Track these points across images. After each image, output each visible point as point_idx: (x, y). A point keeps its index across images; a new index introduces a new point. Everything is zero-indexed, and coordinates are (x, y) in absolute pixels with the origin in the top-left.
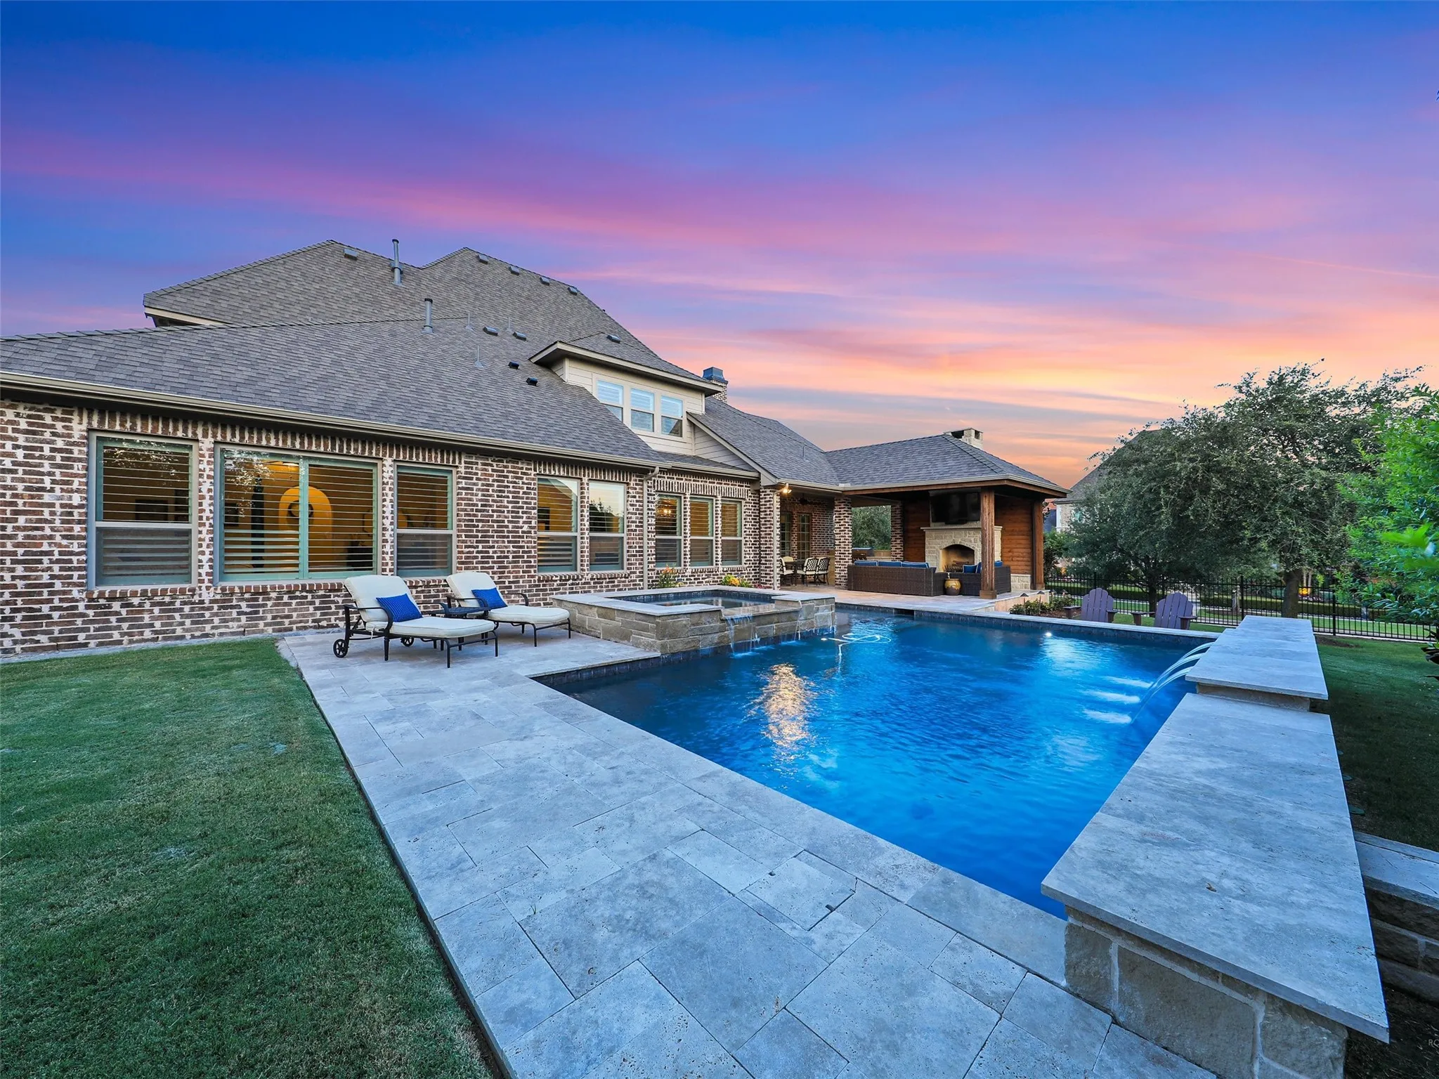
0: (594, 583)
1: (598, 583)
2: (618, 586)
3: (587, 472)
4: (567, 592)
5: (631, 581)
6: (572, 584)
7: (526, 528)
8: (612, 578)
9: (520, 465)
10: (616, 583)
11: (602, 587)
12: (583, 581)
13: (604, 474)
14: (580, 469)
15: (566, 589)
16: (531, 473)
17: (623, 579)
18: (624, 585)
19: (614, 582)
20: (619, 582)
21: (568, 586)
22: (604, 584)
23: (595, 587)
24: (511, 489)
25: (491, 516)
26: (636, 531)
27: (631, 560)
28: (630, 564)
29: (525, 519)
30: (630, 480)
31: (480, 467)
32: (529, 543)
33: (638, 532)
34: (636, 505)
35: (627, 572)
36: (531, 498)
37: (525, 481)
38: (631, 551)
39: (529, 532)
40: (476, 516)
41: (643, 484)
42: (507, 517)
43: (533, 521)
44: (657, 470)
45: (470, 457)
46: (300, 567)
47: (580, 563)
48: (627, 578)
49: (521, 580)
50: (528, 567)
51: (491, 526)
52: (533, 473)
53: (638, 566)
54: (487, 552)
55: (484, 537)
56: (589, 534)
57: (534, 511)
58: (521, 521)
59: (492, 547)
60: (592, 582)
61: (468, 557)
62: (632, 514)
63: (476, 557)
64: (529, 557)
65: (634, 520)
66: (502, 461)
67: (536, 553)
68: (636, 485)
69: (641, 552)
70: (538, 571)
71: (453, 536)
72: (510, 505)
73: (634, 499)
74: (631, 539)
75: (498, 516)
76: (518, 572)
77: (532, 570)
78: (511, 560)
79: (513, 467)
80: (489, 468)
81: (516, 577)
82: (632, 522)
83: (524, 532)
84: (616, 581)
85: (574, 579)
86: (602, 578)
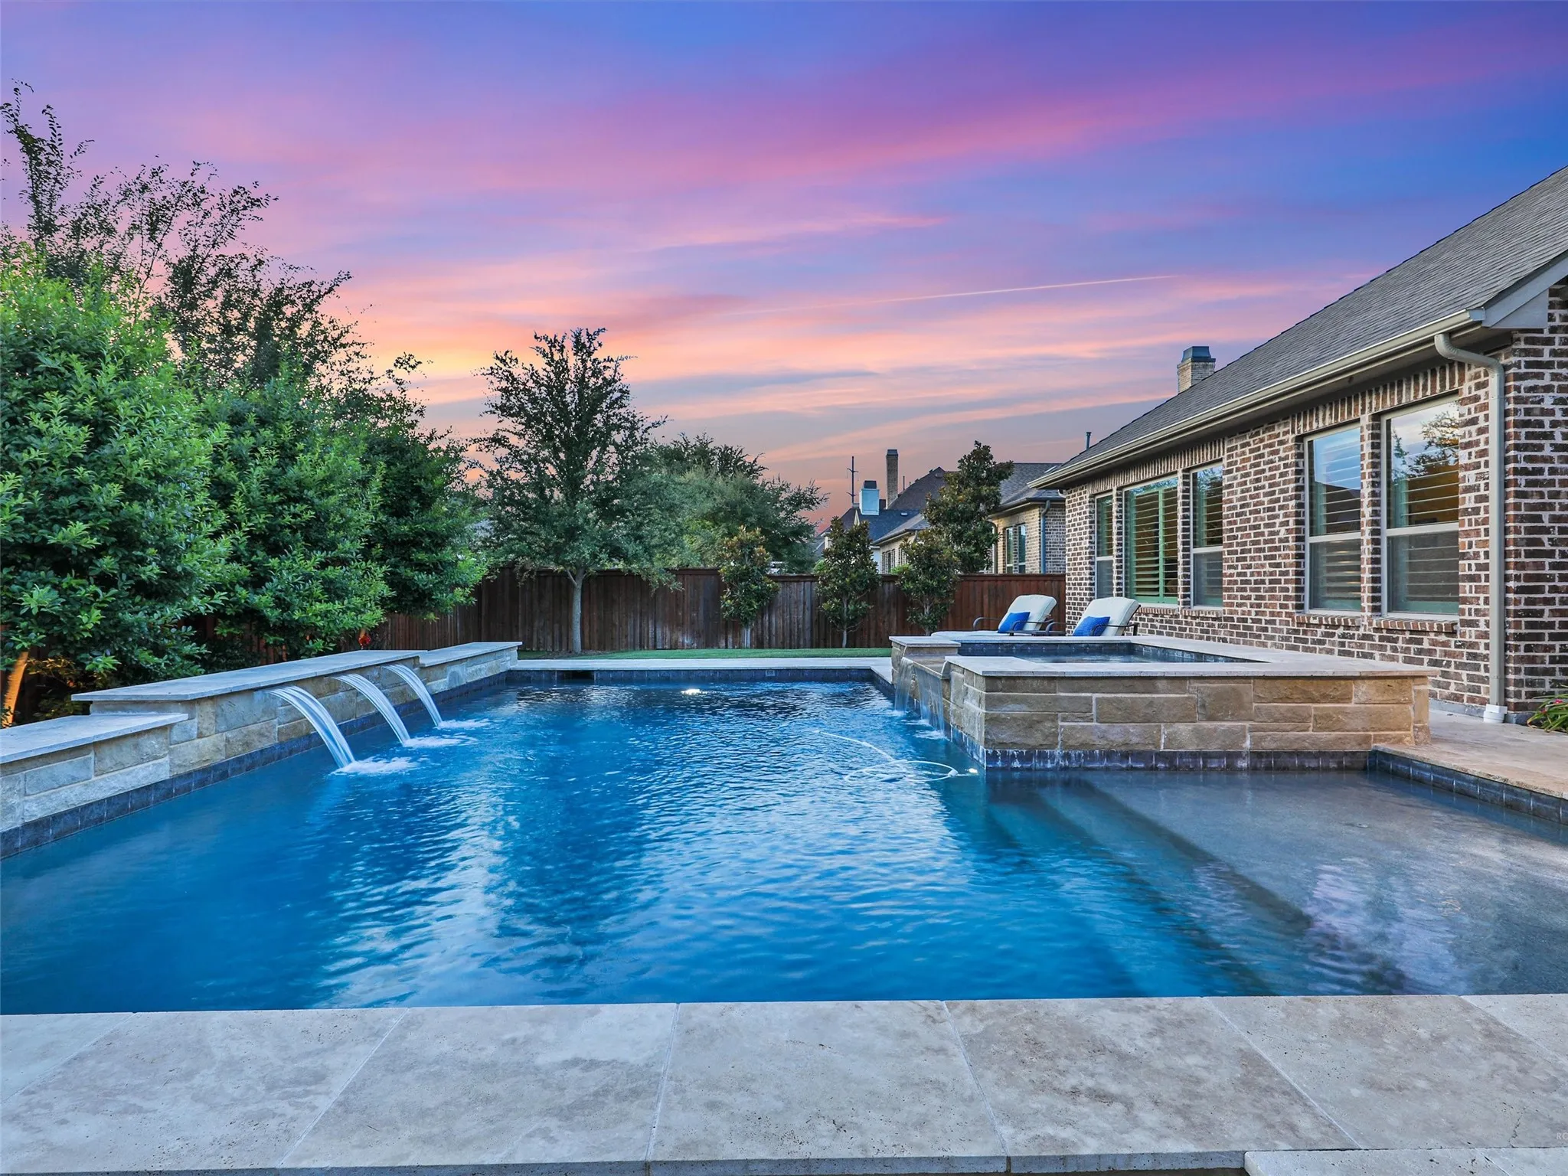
0: (1382, 639)
1: (1389, 640)
2: (1430, 652)
3: (1367, 401)
4: (1336, 649)
5: (1463, 645)
6: (1343, 636)
7: (1282, 535)
8: (1418, 632)
10: (1426, 645)
11: (1395, 649)
12: (1361, 631)
13: (1401, 392)
14: (1356, 400)
15: (1333, 643)
16: (1286, 435)
17: (1443, 638)
18: (1446, 654)
19: (1420, 642)
20: (1434, 643)
21: (1336, 638)
22: (1400, 644)
23: (1382, 648)
24: (1268, 474)
25: (1248, 520)
26: (1476, 511)
27: (1466, 589)
28: (1465, 601)
29: (1282, 519)
30: (1462, 381)
31: (1239, 451)
32: (1287, 558)
33: (1482, 515)
34: (1477, 443)
35: (1456, 618)
36: (1289, 482)
37: (1282, 454)
38: (1465, 567)
39: (1286, 540)
40: (1235, 523)
41: (1494, 380)
42: (1262, 519)
43: (1292, 520)
44: (1440, 344)
45: (1231, 441)
46: (1161, 592)
47: (1366, 595)
48: (1453, 633)
49: (1278, 619)
50: (1287, 598)
51: (1249, 536)
52: (1291, 436)
53: (1482, 606)
54: (1245, 574)
55: (1243, 552)
56: (1376, 532)
57: (1293, 503)
58: (1277, 521)
59: (1249, 567)
60: (1377, 635)
61: (1230, 582)
62: (1466, 468)
63: (1236, 582)
64: (1287, 581)
65: (1472, 482)
66: (1258, 434)
67: (1300, 573)
68: (1479, 386)
69: (1486, 567)
70: (1313, 606)
71: (1221, 553)
72: (1266, 499)
73: (1473, 428)
74: (1467, 534)
75: (1256, 519)
76: (1274, 606)
77: (1290, 603)
78: (1267, 585)
79: (1270, 437)
80: (1247, 449)
81: (1272, 614)
82: (1468, 490)
83: (1281, 540)
84: (1426, 639)
85: (1348, 627)
86: (1396, 630)
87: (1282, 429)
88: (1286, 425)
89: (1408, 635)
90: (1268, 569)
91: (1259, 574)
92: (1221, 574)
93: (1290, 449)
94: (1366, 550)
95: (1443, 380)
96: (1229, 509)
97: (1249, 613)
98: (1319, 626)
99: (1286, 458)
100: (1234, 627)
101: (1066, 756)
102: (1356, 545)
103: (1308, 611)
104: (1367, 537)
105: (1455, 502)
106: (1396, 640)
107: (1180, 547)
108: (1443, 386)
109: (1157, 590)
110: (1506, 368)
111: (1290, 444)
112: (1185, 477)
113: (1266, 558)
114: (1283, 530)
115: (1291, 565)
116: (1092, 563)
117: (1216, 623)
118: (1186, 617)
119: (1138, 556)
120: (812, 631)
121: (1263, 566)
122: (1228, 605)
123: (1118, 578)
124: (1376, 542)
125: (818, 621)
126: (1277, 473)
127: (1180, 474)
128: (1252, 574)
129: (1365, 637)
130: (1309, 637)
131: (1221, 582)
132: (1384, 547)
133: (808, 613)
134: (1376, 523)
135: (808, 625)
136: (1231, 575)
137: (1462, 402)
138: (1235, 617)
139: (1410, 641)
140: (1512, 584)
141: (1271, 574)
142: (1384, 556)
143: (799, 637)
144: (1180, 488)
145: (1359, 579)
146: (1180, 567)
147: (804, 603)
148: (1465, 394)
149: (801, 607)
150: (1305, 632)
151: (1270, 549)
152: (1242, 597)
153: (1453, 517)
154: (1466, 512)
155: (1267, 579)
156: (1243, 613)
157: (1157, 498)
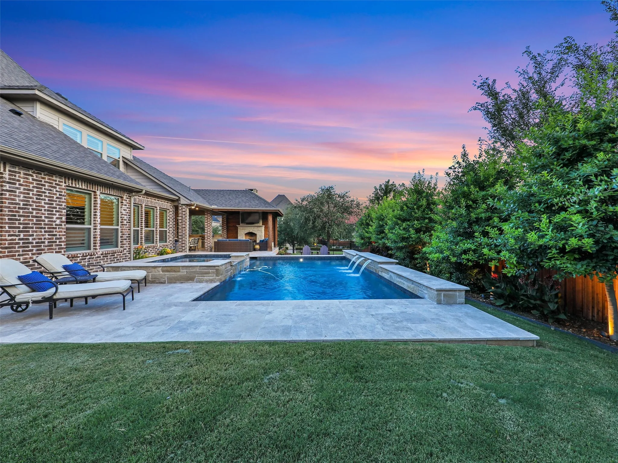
0: (103, 257)
1: (106, 257)
2: (117, 257)
3: (99, 188)
5: (124, 254)
6: (90, 258)
9: (54, 178)
11: (108, 259)
13: (110, 190)
14: (95, 185)
16: (62, 185)
17: (120, 253)
18: (120, 257)
20: (117, 255)
21: (87, 260)
22: (109, 257)
23: (103, 259)
26: (126, 225)
31: (22, 175)
33: (128, 226)
34: (126, 210)
35: (123, 248)
45: (13, 167)
65: (125, 218)
66: (39, 173)
68: (127, 198)
69: (129, 237)
80: (29, 177)
84: (115, 254)
85: (91, 255)
86: (108, 254)
89: (111, 254)
129: (97, 257)
148: (124, 198)
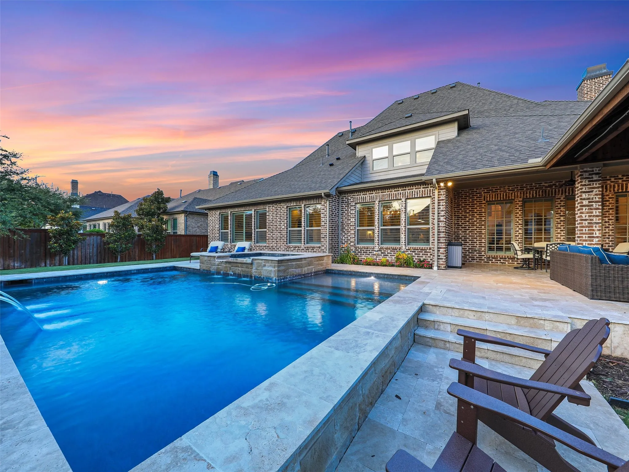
0: (306, 249)
1: (308, 250)
3: (303, 202)
5: (322, 250)
6: (298, 249)
7: (283, 227)
8: (313, 248)
9: (282, 204)
10: (315, 250)
12: (302, 248)
13: (310, 201)
14: (301, 201)
16: (284, 206)
17: (318, 249)
19: (314, 250)
20: (316, 250)
21: (296, 250)
22: (310, 250)
23: (306, 251)
24: (279, 214)
25: (274, 224)
26: (324, 226)
27: (322, 240)
28: (322, 242)
29: (283, 224)
30: (322, 202)
31: (271, 207)
32: (284, 233)
33: (325, 226)
34: (324, 213)
35: (320, 245)
36: (285, 216)
37: (283, 210)
38: (322, 236)
39: (284, 229)
40: (270, 224)
41: (328, 202)
42: (278, 224)
43: (285, 225)
44: (323, 194)
45: (269, 205)
46: (244, 240)
47: (303, 241)
48: (320, 248)
49: (282, 246)
50: (284, 242)
51: (274, 227)
52: (285, 206)
53: (325, 243)
54: (273, 236)
55: (272, 231)
56: (304, 228)
57: (286, 221)
58: (282, 224)
59: (274, 234)
60: (305, 249)
61: (268, 238)
62: (322, 217)
63: (270, 238)
64: (284, 238)
65: (324, 220)
66: (277, 204)
67: (287, 236)
68: (325, 203)
69: (326, 236)
70: (289, 243)
71: (266, 231)
72: (279, 219)
73: (324, 210)
74: (323, 230)
75: (276, 224)
76: (281, 243)
77: (285, 243)
78: (279, 239)
79: (280, 205)
80: (274, 207)
81: (280, 245)
82: (323, 222)
83: (283, 229)
84: (315, 249)
85: (299, 247)
86: (309, 248)
87: (283, 204)
88: (284, 203)
89: (311, 249)
90: (279, 235)
91: (277, 236)
92: (266, 236)
93: (285, 209)
94: (303, 231)
95: (318, 200)
96: (268, 221)
97: (274, 245)
98: (292, 247)
99: (284, 211)
100: (270, 248)
101: (290, 277)
102: (301, 230)
103: (289, 245)
104: (303, 229)
105: (320, 223)
106: (309, 250)
107: (253, 229)
108: (318, 202)
109: (243, 240)
110: (330, 201)
111: (285, 208)
112: (255, 212)
113: (279, 232)
114: (283, 226)
115: (285, 234)
116: (219, 232)
117: (265, 248)
118: (255, 246)
119: (235, 231)
120: (97, 256)
121: (278, 234)
122: (268, 243)
123: (230, 236)
124: (305, 230)
125: (100, 252)
126: (282, 214)
127: (253, 211)
128: (275, 236)
129: (302, 249)
130: (290, 250)
131: (266, 238)
132: (306, 230)
133: (95, 249)
134: (305, 226)
135: (95, 254)
136: (269, 236)
137: (322, 205)
138: (270, 246)
139: (312, 250)
140: (330, 239)
141: (280, 236)
142: (306, 232)
143: (90, 259)
144: (253, 214)
145: (301, 238)
146: (253, 234)
147: (93, 245)
148: (322, 204)
149: (91, 247)
150: (289, 249)
151: (280, 231)
152: (272, 241)
153: (320, 226)
154: (322, 226)
155: (279, 237)
156: (272, 245)
157: (243, 216)
